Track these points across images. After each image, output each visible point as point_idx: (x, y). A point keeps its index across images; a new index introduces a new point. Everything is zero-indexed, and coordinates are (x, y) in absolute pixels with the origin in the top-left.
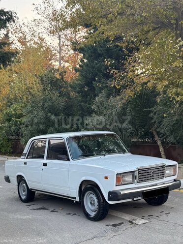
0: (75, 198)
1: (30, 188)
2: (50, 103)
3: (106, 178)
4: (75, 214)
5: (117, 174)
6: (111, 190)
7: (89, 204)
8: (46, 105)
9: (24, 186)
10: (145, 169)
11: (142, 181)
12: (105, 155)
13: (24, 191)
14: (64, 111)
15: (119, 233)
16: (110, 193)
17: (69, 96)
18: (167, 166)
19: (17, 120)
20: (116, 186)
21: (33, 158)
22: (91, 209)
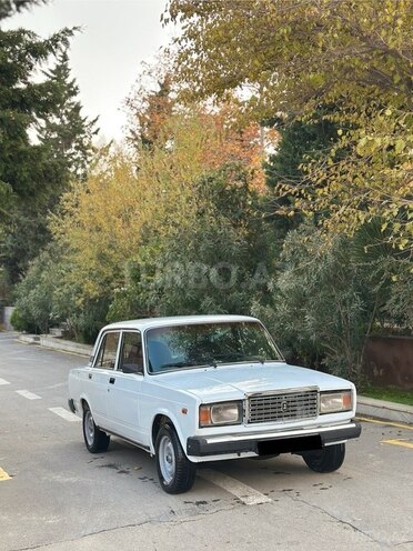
0: (149, 448)
1: (97, 425)
3: (184, 411)
4: (153, 479)
5: (202, 405)
6: (192, 435)
7: (166, 460)
9: (90, 421)
10: (267, 397)
11: (259, 420)
12: (215, 366)
13: (91, 431)
15: (196, 518)
16: (190, 441)
18: (322, 392)
20: (200, 427)
21: (102, 366)
22: (168, 469)
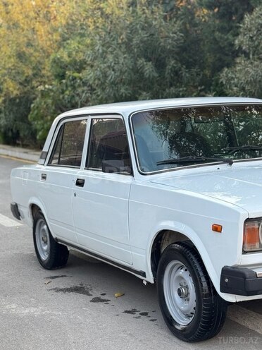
0: (144, 274)
1: (54, 236)
2: (144, 35)
3: (217, 229)
4: (145, 314)
5: (248, 220)
6: (230, 264)
7: (176, 294)
8: (135, 41)
9: (44, 230)
12: (231, 163)
13: (46, 243)
14: (177, 54)
16: (226, 272)
17: (192, 19)
19: (76, 74)
20: (244, 252)
21: (60, 163)
22: (181, 307)
